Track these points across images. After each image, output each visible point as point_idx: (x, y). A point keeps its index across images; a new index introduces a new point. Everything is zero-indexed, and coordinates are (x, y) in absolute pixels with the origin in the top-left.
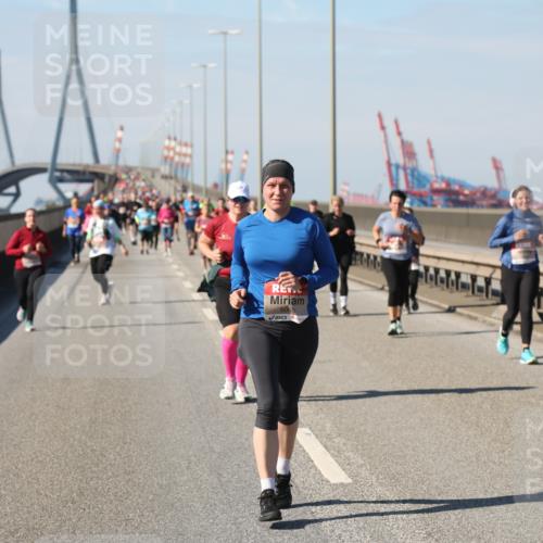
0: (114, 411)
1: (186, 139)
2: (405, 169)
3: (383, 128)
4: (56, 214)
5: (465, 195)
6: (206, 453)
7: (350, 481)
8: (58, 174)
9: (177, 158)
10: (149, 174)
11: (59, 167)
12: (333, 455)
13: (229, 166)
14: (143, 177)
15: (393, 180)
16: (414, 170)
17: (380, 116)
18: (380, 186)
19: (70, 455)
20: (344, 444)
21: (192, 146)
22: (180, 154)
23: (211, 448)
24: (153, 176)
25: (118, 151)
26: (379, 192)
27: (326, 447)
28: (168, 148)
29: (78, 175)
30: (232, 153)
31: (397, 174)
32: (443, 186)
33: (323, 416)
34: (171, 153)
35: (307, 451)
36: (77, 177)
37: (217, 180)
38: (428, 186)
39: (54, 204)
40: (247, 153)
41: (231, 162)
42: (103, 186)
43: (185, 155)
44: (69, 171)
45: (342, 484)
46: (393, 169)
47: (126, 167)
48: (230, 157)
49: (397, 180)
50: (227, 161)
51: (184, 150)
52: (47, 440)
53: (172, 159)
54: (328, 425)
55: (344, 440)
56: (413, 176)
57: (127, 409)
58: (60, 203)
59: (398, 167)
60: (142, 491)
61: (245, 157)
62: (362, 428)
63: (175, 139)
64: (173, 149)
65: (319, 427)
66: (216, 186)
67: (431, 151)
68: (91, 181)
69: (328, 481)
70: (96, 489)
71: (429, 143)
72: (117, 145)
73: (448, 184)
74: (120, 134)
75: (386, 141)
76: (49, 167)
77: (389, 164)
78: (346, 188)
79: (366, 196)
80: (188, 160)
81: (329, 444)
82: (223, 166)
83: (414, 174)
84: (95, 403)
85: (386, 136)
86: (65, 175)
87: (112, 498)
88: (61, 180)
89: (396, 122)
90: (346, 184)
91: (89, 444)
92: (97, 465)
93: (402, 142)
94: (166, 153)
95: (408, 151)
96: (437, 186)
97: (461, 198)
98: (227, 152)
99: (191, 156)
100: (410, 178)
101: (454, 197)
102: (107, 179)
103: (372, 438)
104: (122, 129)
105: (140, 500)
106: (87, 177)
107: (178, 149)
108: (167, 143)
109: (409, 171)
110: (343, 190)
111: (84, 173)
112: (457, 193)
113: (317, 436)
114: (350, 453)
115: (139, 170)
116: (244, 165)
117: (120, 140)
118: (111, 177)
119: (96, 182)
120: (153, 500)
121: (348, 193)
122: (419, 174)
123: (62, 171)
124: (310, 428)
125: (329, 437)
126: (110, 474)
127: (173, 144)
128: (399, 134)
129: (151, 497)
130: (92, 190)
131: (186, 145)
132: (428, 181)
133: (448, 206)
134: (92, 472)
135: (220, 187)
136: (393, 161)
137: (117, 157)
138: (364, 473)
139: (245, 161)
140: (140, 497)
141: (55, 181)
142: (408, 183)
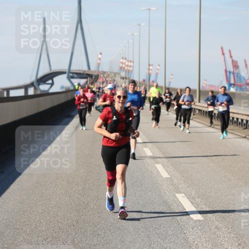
0: (94, 185)
1: (131, 59)
2: (233, 73)
3: (223, 54)
4: (70, 93)
6: (135, 205)
7: (203, 219)
8: (71, 75)
9: (126, 68)
10: (113, 75)
11: (71, 71)
12: (194, 206)
13: (150, 71)
14: (111, 76)
15: (228, 80)
16: (238, 74)
17: (222, 48)
18: (222, 81)
19: (73, 204)
20: (201, 202)
21: (133, 62)
22: (127, 66)
23: (138, 203)
24: (115, 76)
25: (99, 64)
27: (192, 203)
28: (122, 63)
29: (80, 75)
30: (152, 65)
31: (230, 76)
33: (191, 188)
34: (124, 66)
35: (183, 204)
36: (80, 76)
37: (145, 78)
38: (244, 82)
39: (69, 88)
40: (159, 65)
41: (151, 70)
42: (91, 80)
43: (130, 66)
44: (76, 73)
45: (199, 220)
46: (228, 73)
47: (102, 71)
48: (151, 67)
49: (230, 79)
50: (149, 69)
51: (130, 64)
52: (63, 197)
53: (124, 68)
54: (193, 192)
55: (200, 200)
57: (100, 183)
58: (72, 88)
59: (230, 72)
60: (105, 221)
61: (158, 67)
62: (210, 194)
63: (126, 59)
64: (125, 63)
65: (189, 194)
66: (144, 81)
67: (246, 65)
68: (86, 78)
69: (192, 219)
70: (84, 220)
71: (245, 61)
72: (99, 61)
74: (100, 56)
75: (225, 60)
76: (67, 71)
77: (226, 71)
78: (206, 82)
79: (215, 86)
80: (131, 69)
81: (193, 201)
82: (148, 72)
83: (238, 76)
84: (85, 180)
85: (224, 58)
86: (74, 75)
87: (92, 224)
88: (73, 77)
89: (230, 51)
90: (205, 80)
91: (82, 199)
92: (85, 209)
93: (232, 61)
94: (121, 65)
95: (235, 65)
96: (248, 81)
98: (149, 65)
99: (133, 67)
100: (236, 78)
102: (93, 77)
103: (214, 199)
104: (101, 54)
105: (104, 226)
106: (85, 76)
107: (127, 63)
108: (122, 60)
109: (235, 75)
110: (204, 83)
111: (83, 74)
113: (188, 198)
114: (204, 206)
115: (109, 73)
116: (157, 71)
117: (100, 59)
118: (95, 76)
119: (89, 79)
120: (110, 226)
121: (206, 85)
122: (240, 76)
123: (73, 73)
124: (185, 194)
125: (193, 198)
126: (91, 213)
127: (124, 61)
128: (231, 57)
129: (109, 224)
130: (87, 82)
131: (131, 61)
132: (245, 79)
134: (83, 212)
135: (146, 81)
136: (228, 70)
137: (99, 67)
139: (158, 69)
140: (104, 224)
141: (70, 78)
142: (235, 80)
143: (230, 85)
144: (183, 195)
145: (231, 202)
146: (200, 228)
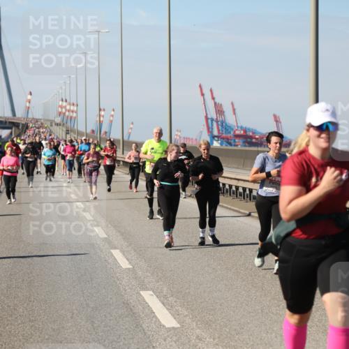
2: (217, 122)
3: (203, 95)
5: (257, 139)
7: (178, 325)
9: (67, 113)
10: (49, 123)
12: (167, 309)
13: (102, 119)
15: (210, 130)
16: (222, 122)
17: (200, 86)
18: (201, 132)
20: (175, 302)
22: (69, 111)
24: (52, 126)
25: (28, 108)
27: (163, 303)
28: (62, 107)
29: (1, 124)
30: (104, 110)
31: (212, 125)
32: (242, 132)
33: (162, 283)
34: (64, 110)
35: (151, 306)
38: (232, 133)
40: (114, 110)
41: (103, 116)
42: (18, 132)
43: (73, 111)
45: (174, 328)
46: (209, 121)
48: (102, 113)
49: (212, 129)
50: (100, 116)
51: (72, 108)
53: (64, 114)
54: (165, 289)
55: (175, 299)
56: (222, 126)
59: (212, 120)
61: (112, 113)
62: (187, 291)
63: (66, 101)
64: (65, 107)
65: (159, 290)
66: (93, 131)
67: (234, 110)
68: (10, 128)
69: (164, 326)
71: (232, 104)
72: (28, 104)
73: (245, 131)
74: (29, 97)
75: (205, 104)
77: (207, 118)
78: (179, 134)
79: (192, 139)
80: (74, 115)
81: (165, 301)
82: (98, 119)
83: (223, 125)
85: (204, 100)
89: (211, 91)
90: (177, 131)
93: (215, 103)
94: (60, 110)
95: (219, 110)
96: (237, 132)
97: (254, 140)
98: (100, 110)
99: (76, 112)
100: (220, 127)
101: (249, 140)
102: (21, 127)
103: (193, 298)
104: (31, 94)
106: (8, 125)
107: (68, 107)
108: (60, 103)
109: (219, 123)
110: (177, 135)
111: (6, 123)
112: (251, 137)
113: (157, 297)
114: (180, 309)
115: (42, 121)
116: (111, 118)
117: (29, 101)
118: (23, 125)
119: (14, 129)
121: (180, 137)
122: (226, 125)
124: (153, 291)
125: (166, 297)
127: (64, 104)
128: (213, 98)
130: (11, 134)
131: (73, 105)
132: (233, 129)
133: (245, 146)
136: (209, 116)
138: (188, 320)
139: (112, 116)
142: (219, 131)
143: (213, 137)
144: (151, 292)
145: (218, 301)
146: (175, 338)
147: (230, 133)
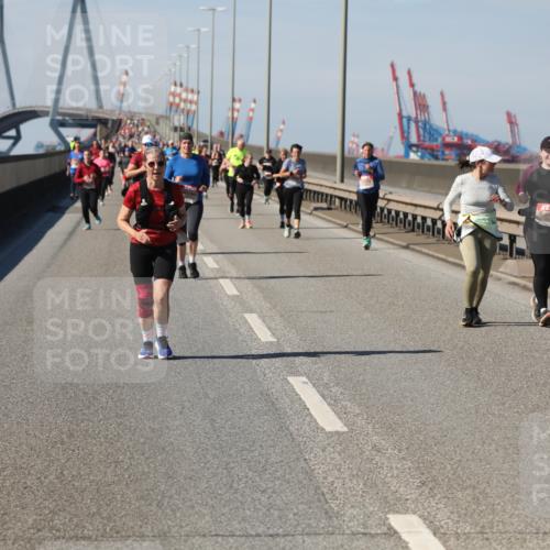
2: (417, 122)
3: (395, 79)
6: (200, 399)
7: (345, 429)
8: (59, 117)
9: (182, 105)
10: (153, 120)
11: (61, 111)
12: (329, 404)
13: (236, 114)
15: (404, 136)
16: (425, 123)
17: (392, 66)
18: (391, 138)
20: (342, 394)
21: (198, 93)
22: (185, 101)
24: (158, 123)
26: (389, 146)
27: (322, 396)
28: (174, 95)
30: (239, 101)
31: (409, 127)
32: (456, 139)
33: (321, 365)
34: (177, 100)
35: (304, 399)
37: (223, 129)
38: (440, 140)
40: (255, 101)
41: (237, 110)
42: (105, 132)
43: (191, 102)
44: (71, 116)
45: (337, 433)
46: (405, 120)
47: (130, 113)
48: (237, 105)
49: (408, 133)
50: (233, 110)
51: (190, 96)
53: (178, 105)
54: (327, 374)
55: (341, 390)
56: (425, 129)
59: (409, 119)
61: (253, 106)
62: (361, 378)
63: (181, 85)
64: (180, 95)
65: (317, 376)
66: (222, 134)
67: (444, 104)
68: (94, 126)
69: (323, 429)
71: (442, 95)
73: (461, 138)
75: (398, 93)
76: (51, 110)
77: (401, 117)
78: (356, 140)
80: (194, 107)
81: (326, 393)
82: (230, 114)
83: (427, 128)
85: (398, 87)
86: (67, 118)
88: (62, 124)
89: (409, 73)
90: (354, 136)
93: (415, 93)
94: (171, 99)
95: (421, 103)
96: (448, 140)
98: (234, 100)
99: (197, 103)
100: (421, 131)
101: (466, 151)
102: (109, 125)
103: (370, 389)
106: (90, 123)
107: (184, 96)
108: (173, 89)
109: (420, 124)
110: (352, 143)
113: (314, 385)
114: (349, 404)
115: (144, 116)
116: (251, 114)
118: (114, 122)
119: (99, 127)
121: (357, 145)
122: (431, 126)
124: (308, 377)
125: (326, 386)
127: (179, 90)
128: (412, 85)
130: (95, 135)
131: (192, 91)
132: (441, 135)
135: (226, 135)
136: (404, 114)
138: (360, 422)
139: (252, 110)
141: (57, 126)
142: (419, 136)
143: (410, 147)
144: (304, 379)
145: (408, 394)
146: (339, 448)
147: (436, 140)
